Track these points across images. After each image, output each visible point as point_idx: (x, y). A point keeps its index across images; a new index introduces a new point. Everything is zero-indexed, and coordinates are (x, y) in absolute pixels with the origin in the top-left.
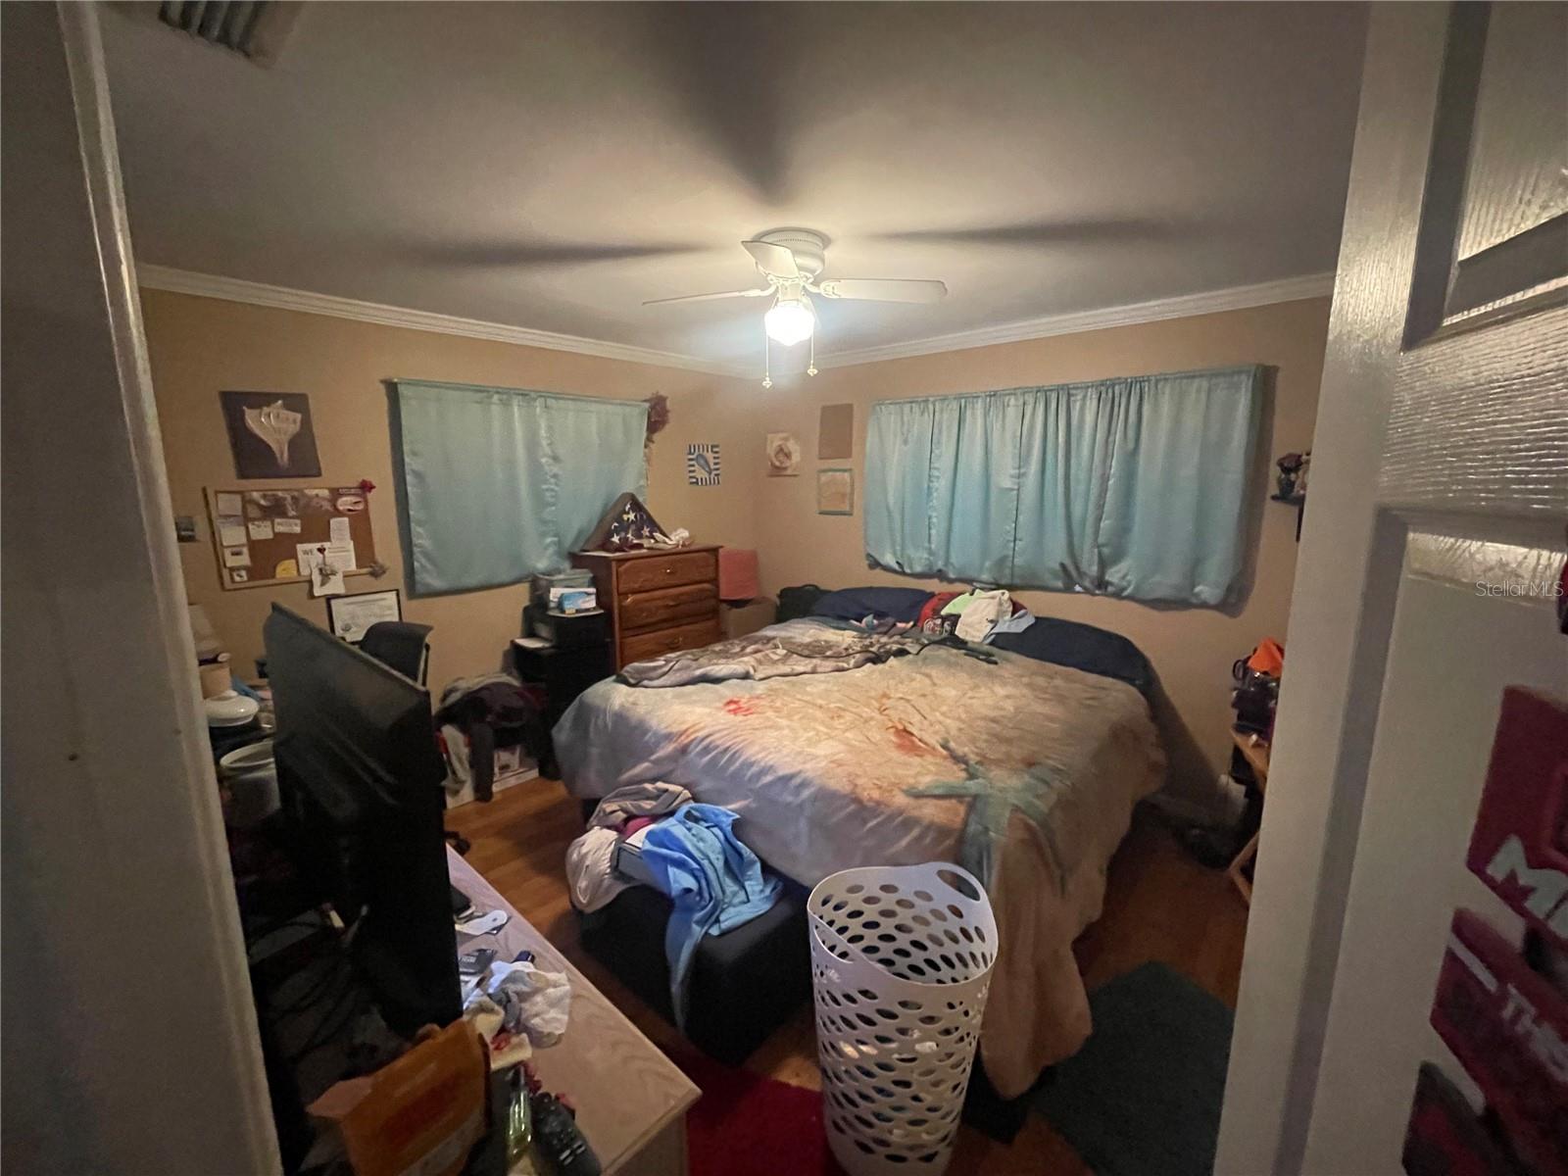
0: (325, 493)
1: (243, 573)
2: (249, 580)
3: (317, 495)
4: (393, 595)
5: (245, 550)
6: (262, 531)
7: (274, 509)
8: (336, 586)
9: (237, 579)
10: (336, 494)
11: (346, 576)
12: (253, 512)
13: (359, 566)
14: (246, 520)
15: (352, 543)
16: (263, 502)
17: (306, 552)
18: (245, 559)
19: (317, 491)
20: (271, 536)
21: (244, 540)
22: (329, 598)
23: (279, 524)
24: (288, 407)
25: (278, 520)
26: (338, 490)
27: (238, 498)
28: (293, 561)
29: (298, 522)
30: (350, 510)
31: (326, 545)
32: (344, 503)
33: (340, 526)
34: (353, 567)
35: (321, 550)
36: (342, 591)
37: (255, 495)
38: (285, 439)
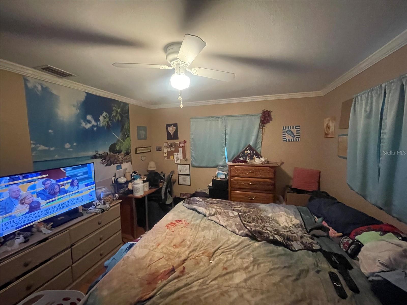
0: (178, 143)
1: (166, 157)
2: (167, 158)
3: (177, 143)
4: (189, 165)
5: (167, 153)
6: (169, 150)
7: (171, 146)
8: (179, 162)
9: (165, 158)
10: (180, 143)
11: (181, 160)
12: (168, 146)
13: (183, 158)
14: (167, 147)
15: (182, 153)
16: (170, 144)
17: (175, 154)
18: (166, 155)
19: (177, 142)
20: (170, 151)
21: (167, 151)
22: (178, 164)
23: (172, 149)
24: (174, 126)
25: (171, 148)
26: (181, 142)
27: (166, 143)
28: (173, 156)
29: (174, 148)
30: (182, 146)
31: (178, 153)
32: (182, 145)
33: (180, 149)
34: (182, 158)
35: (177, 154)
36: (179, 163)
37: (169, 143)
38: (173, 132)
